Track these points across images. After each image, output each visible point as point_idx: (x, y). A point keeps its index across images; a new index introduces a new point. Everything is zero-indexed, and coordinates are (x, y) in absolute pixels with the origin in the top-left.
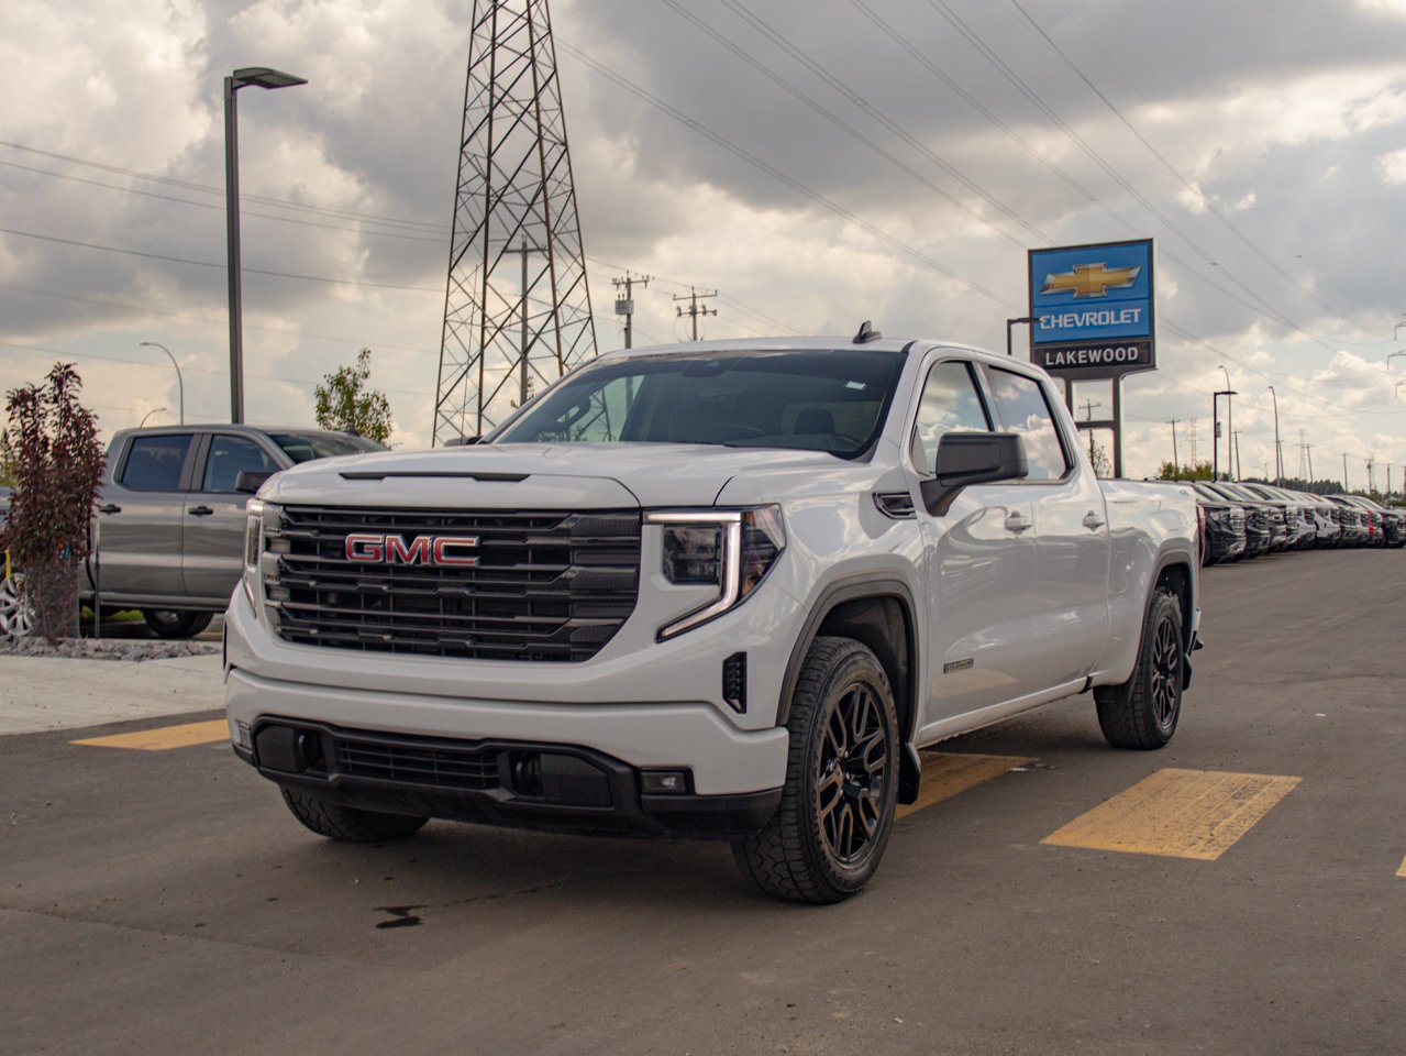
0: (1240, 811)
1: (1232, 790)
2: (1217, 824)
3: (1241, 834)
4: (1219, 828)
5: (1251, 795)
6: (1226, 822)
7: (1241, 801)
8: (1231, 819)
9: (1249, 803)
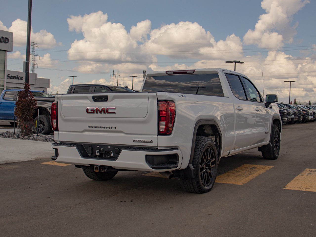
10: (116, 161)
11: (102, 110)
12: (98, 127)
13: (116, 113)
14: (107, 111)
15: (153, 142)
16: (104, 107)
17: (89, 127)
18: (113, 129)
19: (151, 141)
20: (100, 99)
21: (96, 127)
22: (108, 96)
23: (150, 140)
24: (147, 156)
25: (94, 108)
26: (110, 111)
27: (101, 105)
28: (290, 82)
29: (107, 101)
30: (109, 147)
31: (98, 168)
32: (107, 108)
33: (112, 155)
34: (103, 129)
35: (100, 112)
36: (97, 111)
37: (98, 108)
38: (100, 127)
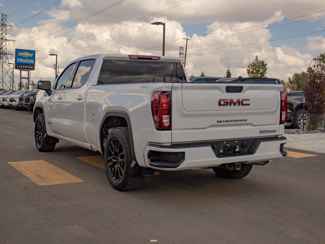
10: (254, 155)
11: (236, 102)
12: (228, 121)
13: (250, 105)
14: (242, 102)
16: (239, 98)
17: (218, 121)
18: (244, 122)
19: (275, 131)
20: (235, 90)
21: (226, 121)
22: (243, 87)
24: (281, 145)
25: (228, 100)
26: (244, 102)
27: (235, 96)
30: (237, 142)
32: (243, 100)
33: (237, 150)
34: (233, 123)
35: (235, 104)
36: (231, 103)
37: (232, 100)
38: (230, 121)
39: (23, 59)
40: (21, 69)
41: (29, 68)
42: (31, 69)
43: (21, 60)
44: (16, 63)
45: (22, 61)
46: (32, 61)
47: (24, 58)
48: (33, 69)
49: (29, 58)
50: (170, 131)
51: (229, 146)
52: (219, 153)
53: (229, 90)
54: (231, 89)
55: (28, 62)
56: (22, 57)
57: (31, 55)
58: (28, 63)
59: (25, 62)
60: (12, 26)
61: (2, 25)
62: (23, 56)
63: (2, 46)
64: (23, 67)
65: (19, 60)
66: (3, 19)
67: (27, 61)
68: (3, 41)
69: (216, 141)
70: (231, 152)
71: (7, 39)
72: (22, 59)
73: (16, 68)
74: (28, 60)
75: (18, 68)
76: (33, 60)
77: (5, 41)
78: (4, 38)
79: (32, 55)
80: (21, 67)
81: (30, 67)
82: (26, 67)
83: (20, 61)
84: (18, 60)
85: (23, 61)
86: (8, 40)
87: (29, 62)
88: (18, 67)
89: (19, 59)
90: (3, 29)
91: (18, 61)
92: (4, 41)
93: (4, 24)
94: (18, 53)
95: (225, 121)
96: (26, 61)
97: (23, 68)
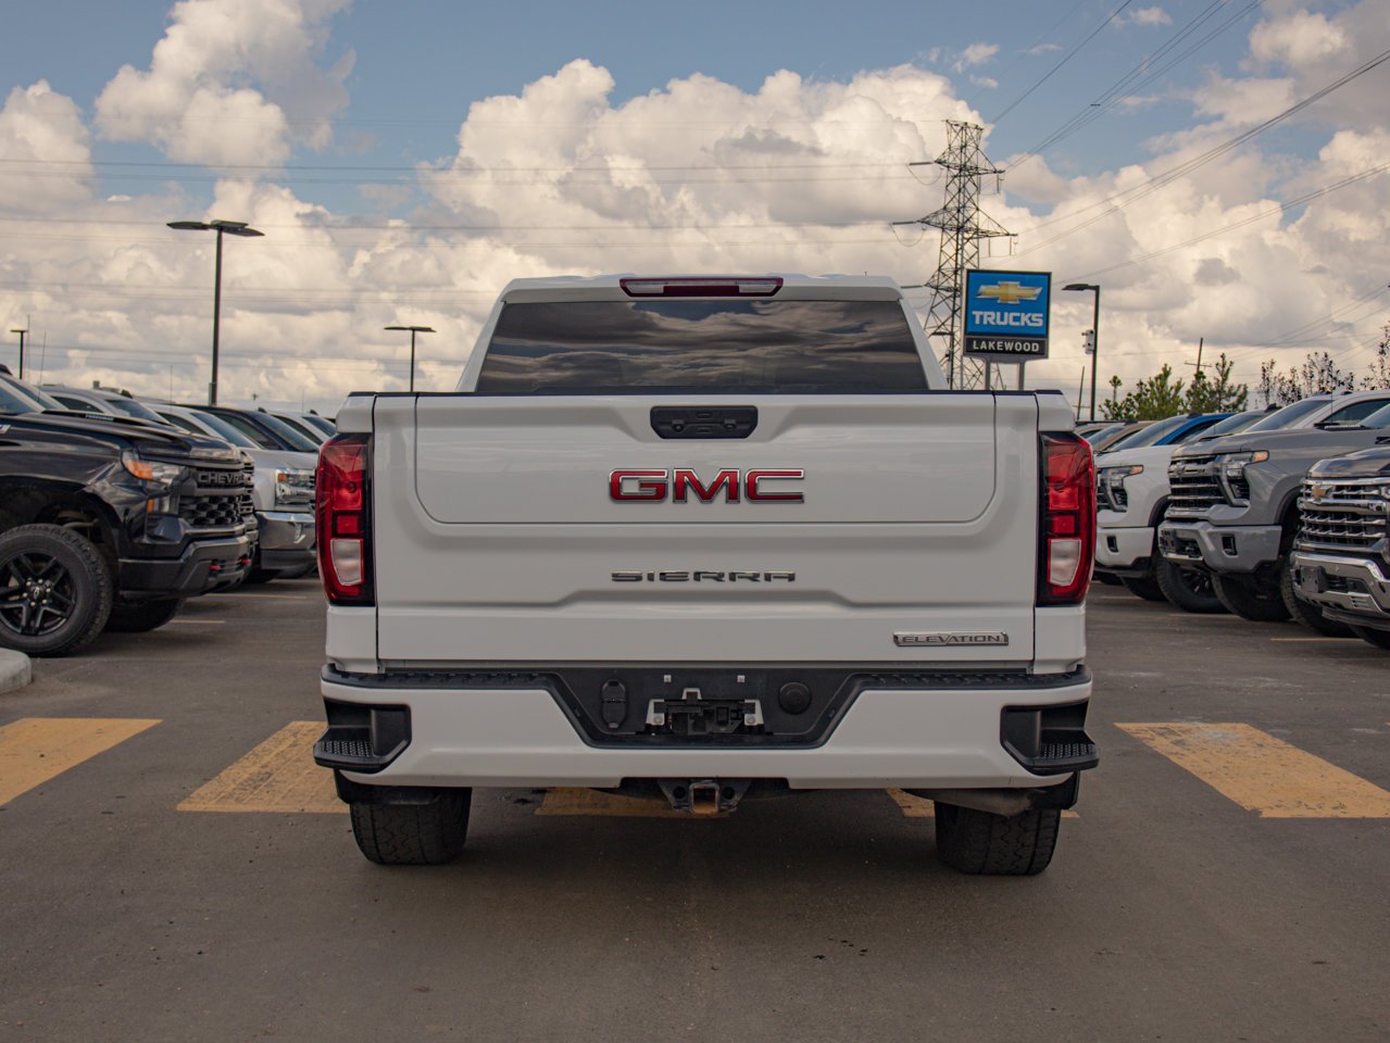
0: (267, 759)
1: (269, 785)
2: (291, 746)
3: (270, 739)
4: (289, 742)
5: (250, 779)
6: (281, 748)
7: (264, 771)
8: (276, 751)
9: (255, 769)
10: (825, 750)
11: (716, 487)
12: (682, 577)
13: (806, 499)
14: (751, 487)
15: (1010, 641)
16: (730, 466)
17: (614, 575)
18: (779, 585)
19: (1002, 637)
20: (704, 427)
21: (662, 574)
22: (759, 414)
23: (995, 632)
24: (1009, 711)
25: (663, 473)
26: (764, 488)
28: (410, 332)
29: (744, 435)
30: (741, 678)
31: (717, 794)
32: (753, 475)
33: (756, 718)
34: (707, 585)
35: (706, 496)
36: (684, 487)
37: (689, 474)
38: (691, 576)
39: (999, 314)
40: (988, 355)
41: (1022, 352)
42: (1030, 353)
43: (989, 316)
44: (970, 330)
45: (995, 321)
46: (1036, 320)
47: (1002, 307)
48: (1042, 353)
49: (1025, 306)
50: (369, 611)
51: (699, 697)
52: (643, 729)
53: (667, 424)
54: (681, 422)
55: (1017, 324)
56: (992, 304)
57: (1032, 293)
58: (1020, 327)
59: (1008, 325)
60: (1001, 172)
61: (961, 170)
62: (997, 299)
63: (962, 258)
64: (999, 345)
65: (982, 317)
66: (965, 146)
67: (1017, 319)
68: (963, 238)
69: (619, 669)
70: (723, 729)
71: (983, 227)
72: (992, 314)
73: (969, 351)
74: (1018, 314)
75: (976, 351)
76: (1041, 315)
77: (971, 238)
78: (968, 225)
79: (1038, 291)
80: (987, 345)
81: (1027, 347)
82: (1009, 346)
83: (985, 322)
84: (974, 316)
85: (999, 322)
86: (986, 234)
87: (1023, 324)
88: (975, 348)
89: (981, 313)
90: (964, 186)
91: (977, 322)
92: (968, 240)
93: (968, 164)
94: (978, 288)
95: (657, 577)
96: (1009, 319)
97: (996, 351)
